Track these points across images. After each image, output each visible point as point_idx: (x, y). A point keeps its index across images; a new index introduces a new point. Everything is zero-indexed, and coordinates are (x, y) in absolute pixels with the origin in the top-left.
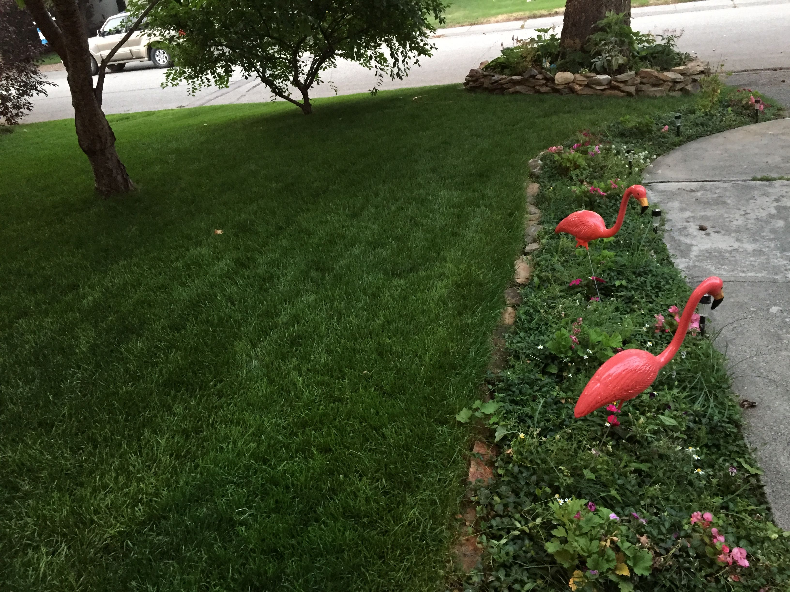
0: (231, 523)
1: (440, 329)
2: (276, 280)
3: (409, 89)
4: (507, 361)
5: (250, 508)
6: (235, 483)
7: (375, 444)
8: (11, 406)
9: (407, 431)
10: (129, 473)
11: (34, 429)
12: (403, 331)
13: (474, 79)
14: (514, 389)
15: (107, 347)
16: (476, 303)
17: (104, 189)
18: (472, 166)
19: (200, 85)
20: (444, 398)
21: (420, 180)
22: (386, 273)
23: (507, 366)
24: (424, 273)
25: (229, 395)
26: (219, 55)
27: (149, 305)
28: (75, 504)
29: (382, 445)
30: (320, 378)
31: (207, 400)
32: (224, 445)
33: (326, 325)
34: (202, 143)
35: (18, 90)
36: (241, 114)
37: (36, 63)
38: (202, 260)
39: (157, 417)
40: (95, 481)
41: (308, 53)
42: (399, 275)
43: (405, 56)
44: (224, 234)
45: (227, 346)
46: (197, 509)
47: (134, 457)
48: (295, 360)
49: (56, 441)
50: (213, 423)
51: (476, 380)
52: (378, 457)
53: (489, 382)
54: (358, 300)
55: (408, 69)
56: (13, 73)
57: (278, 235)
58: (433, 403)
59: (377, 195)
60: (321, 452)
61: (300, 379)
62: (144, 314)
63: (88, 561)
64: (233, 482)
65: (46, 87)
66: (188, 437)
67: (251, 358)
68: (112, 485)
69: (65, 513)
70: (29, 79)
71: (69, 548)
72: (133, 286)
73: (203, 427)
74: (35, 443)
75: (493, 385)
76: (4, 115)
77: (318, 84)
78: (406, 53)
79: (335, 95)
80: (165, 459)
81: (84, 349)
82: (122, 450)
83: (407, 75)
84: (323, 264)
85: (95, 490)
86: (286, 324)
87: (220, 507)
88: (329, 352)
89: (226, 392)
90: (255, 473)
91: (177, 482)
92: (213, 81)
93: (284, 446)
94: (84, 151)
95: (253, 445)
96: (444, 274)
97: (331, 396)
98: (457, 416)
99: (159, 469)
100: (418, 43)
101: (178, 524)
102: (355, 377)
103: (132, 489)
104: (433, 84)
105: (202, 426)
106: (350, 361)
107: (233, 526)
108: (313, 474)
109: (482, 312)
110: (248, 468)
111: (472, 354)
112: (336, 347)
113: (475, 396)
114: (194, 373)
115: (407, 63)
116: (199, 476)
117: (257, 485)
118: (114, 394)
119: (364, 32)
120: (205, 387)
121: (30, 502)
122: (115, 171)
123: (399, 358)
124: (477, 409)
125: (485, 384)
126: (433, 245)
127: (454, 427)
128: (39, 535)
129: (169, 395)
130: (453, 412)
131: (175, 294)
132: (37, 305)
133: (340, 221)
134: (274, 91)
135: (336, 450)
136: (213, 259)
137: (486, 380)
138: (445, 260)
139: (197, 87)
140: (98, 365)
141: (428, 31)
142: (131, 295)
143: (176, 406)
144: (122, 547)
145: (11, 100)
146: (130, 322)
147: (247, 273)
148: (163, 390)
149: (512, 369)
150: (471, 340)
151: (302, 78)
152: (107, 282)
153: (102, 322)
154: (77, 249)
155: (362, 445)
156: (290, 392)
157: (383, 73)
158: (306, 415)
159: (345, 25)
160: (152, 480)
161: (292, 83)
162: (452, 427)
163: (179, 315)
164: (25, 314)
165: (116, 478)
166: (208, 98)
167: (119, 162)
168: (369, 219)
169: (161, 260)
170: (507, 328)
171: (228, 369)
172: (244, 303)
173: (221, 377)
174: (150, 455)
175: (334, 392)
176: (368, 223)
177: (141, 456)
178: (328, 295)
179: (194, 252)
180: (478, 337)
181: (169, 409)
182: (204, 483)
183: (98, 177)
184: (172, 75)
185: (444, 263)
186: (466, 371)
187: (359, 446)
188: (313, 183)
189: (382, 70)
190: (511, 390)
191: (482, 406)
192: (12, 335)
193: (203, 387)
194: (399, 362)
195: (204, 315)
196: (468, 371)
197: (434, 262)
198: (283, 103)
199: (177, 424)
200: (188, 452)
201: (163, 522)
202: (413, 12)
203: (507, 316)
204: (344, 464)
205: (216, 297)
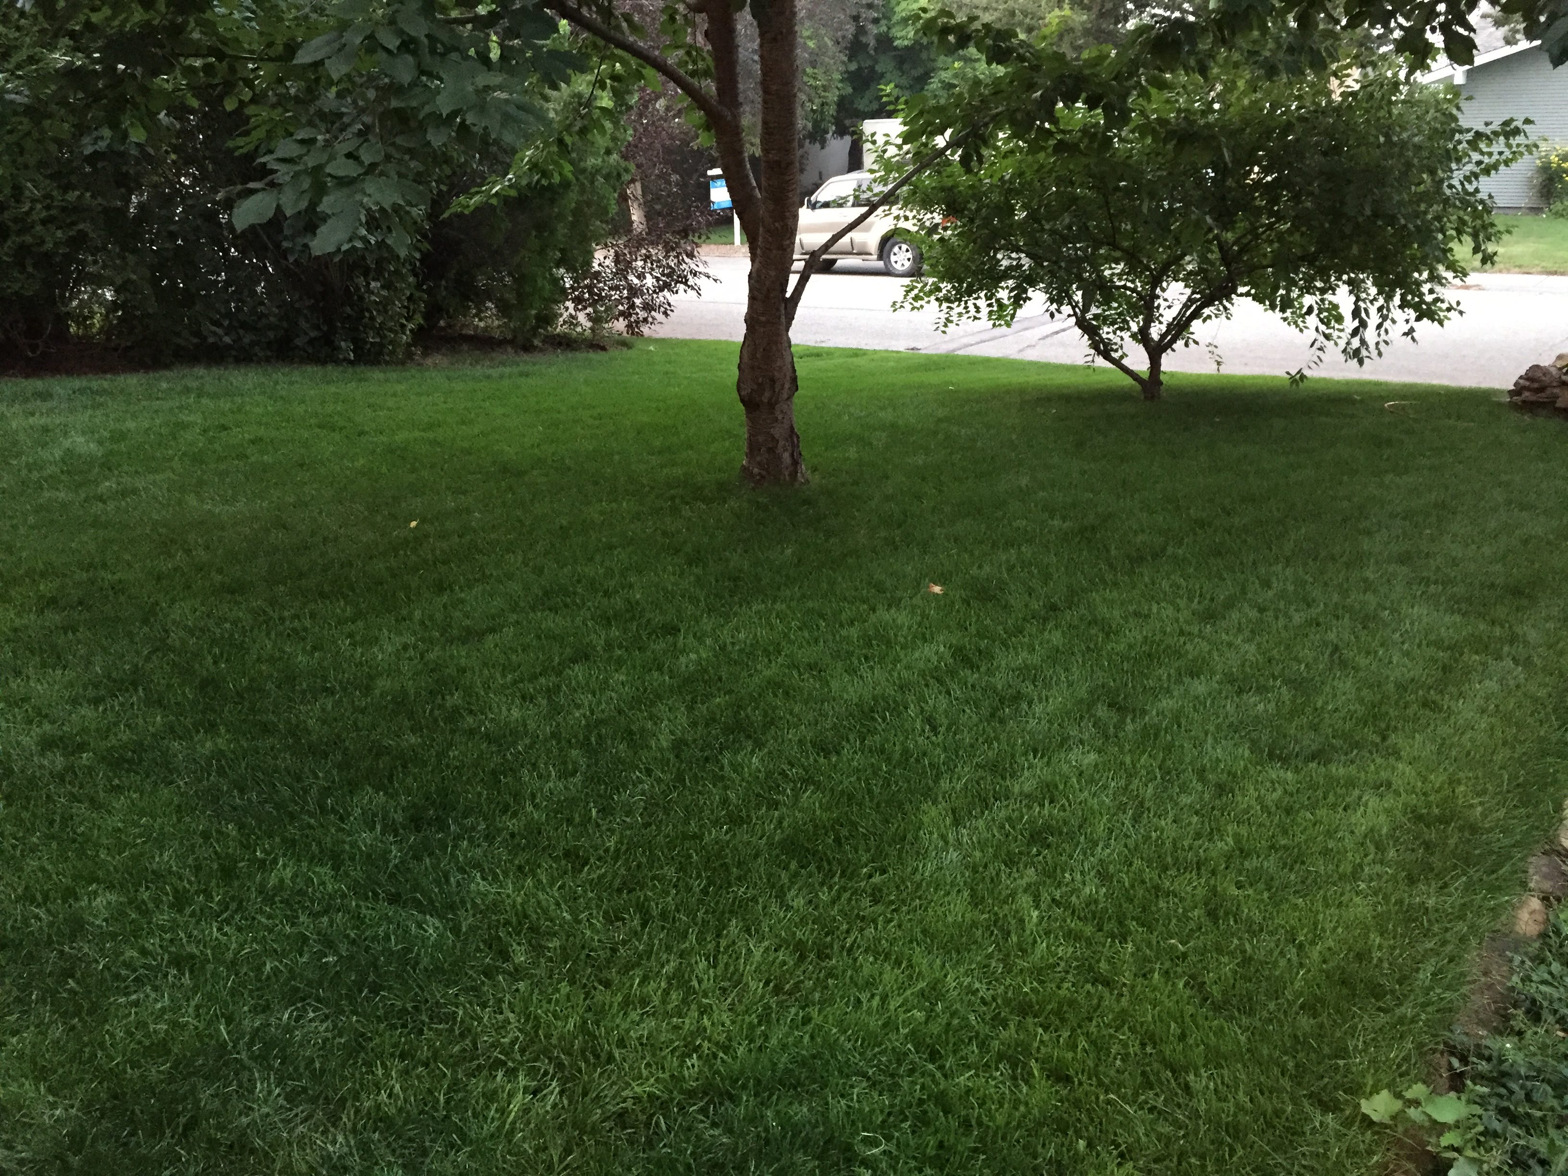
0: (848, 1154)
1: (1357, 900)
2: (1025, 706)
3: (1377, 384)
4: (1507, 1018)
5: (888, 1138)
6: (869, 1079)
7: (1165, 1100)
8: (529, 808)
9: (1242, 1098)
10: (690, 991)
11: (556, 859)
12: (1272, 879)
13: (1536, 385)
14: (1514, 1087)
15: (702, 750)
16: (1455, 867)
17: (756, 470)
18: (1498, 567)
19: (960, 315)
20: (1342, 1052)
21: (1370, 574)
22: (1255, 746)
23: (1504, 1027)
24: (1342, 771)
25: (892, 902)
26: (1010, 268)
27: (787, 693)
28: (589, 1015)
29: (1179, 1106)
30: (1074, 924)
31: (850, 899)
32: (864, 997)
33: (1109, 820)
34: (940, 420)
35: (658, 279)
36: (1022, 379)
37: (696, 240)
38: (896, 635)
39: (757, 903)
40: (632, 986)
41: (1181, 284)
42: (1285, 761)
43: (1384, 318)
44: (945, 595)
45: (907, 806)
46: (791, 1103)
47: (703, 964)
48: (1031, 871)
49: (585, 892)
50: (852, 945)
51: (1426, 1038)
52: (1165, 1129)
53: (1452, 1050)
54: (1184, 789)
55: (1386, 343)
56: (656, 252)
57: (1045, 620)
58: (1313, 1056)
59: (1266, 584)
60: (1048, 1077)
61: (1035, 914)
62: (776, 707)
63: (589, 1129)
64: (864, 1075)
65: (701, 282)
66: (802, 958)
67: (947, 843)
68: (657, 1003)
69: (571, 1026)
70: (679, 263)
71: (562, 1092)
72: (767, 653)
73: (832, 948)
74: (552, 885)
75: (1464, 1060)
76: (625, 318)
77: (1187, 345)
78: (1388, 310)
79: (1215, 372)
80: (756, 986)
81: (665, 744)
82: (687, 944)
83: (1380, 354)
84: (1125, 698)
85: (626, 1003)
86: (1028, 796)
87: (832, 1114)
88: (1104, 876)
89: (888, 895)
90: (911, 1072)
91: (767, 1038)
92: (985, 310)
93: (977, 1036)
94: (742, 401)
95: (919, 1015)
96: (1389, 785)
97: (1091, 969)
98: (1363, 1102)
99: (740, 1001)
100: (1421, 295)
101: (753, 1119)
102: (1149, 945)
103: (688, 1023)
104: (1435, 382)
105: (831, 946)
106: (1144, 910)
107: (848, 1161)
108: (1024, 1117)
109: (1466, 889)
110: (900, 1057)
111: (1425, 975)
112: (1120, 871)
113: (1414, 1072)
114: (838, 840)
115: (1386, 331)
116: (806, 1039)
117: (908, 1098)
118: (695, 837)
119: (1309, 259)
120: (852, 873)
121: (522, 985)
122: (781, 443)
123: (1254, 934)
124: (1416, 1103)
125: (1442, 1053)
126: (1374, 716)
127: (1352, 1124)
128: (522, 1051)
129: (786, 868)
130: (1356, 1090)
131: (835, 685)
132: (609, 646)
133: (1177, 620)
134: (1095, 346)
135: (1080, 1084)
136: (915, 637)
137: (1446, 1044)
138: (1396, 753)
139: (955, 318)
140: (680, 779)
141: (1449, 275)
142: (759, 667)
143: (793, 892)
144: (648, 1125)
145: (642, 294)
146: (747, 716)
147: (973, 678)
148: (777, 856)
149: (1516, 1039)
150: (1430, 945)
151: (1155, 331)
152: (725, 635)
153: (703, 703)
154: (690, 565)
155: (1136, 1094)
156: (1009, 933)
157: (1330, 344)
158: (1032, 989)
159: (1271, 242)
160: (726, 1017)
161: (1134, 336)
162: (1348, 1123)
163: (834, 727)
164: (583, 655)
165: (666, 992)
166: (965, 341)
167: (792, 428)
168: (1240, 630)
169: (822, 616)
170: (1518, 944)
171: (900, 851)
172: (955, 734)
173: (885, 863)
174: (732, 969)
175: (1098, 961)
176: (1236, 636)
177: (715, 967)
178: (1122, 763)
179: (885, 615)
180: (1444, 943)
181: (781, 896)
182: (814, 1057)
183: (753, 448)
184: (916, 291)
185: (1392, 760)
186: (1403, 1009)
187: (1130, 1092)
188: (1136, 533)
189: (1327, 337)
190: (1504, 1086)
191: (1429, 1099)
192: (559, 687)
193: (849, 872)
194: (1251, 943)
195: (877, 738)
196: (1407, 1010)
197: (1371, 753)
198: (1104, 371)
199: (789, 928)
200: (797, 986)
201: (727, 1103)
202: (1425, 234)
203: (1524, 915)
204: (1092, 1120)
205: (906, 708)
